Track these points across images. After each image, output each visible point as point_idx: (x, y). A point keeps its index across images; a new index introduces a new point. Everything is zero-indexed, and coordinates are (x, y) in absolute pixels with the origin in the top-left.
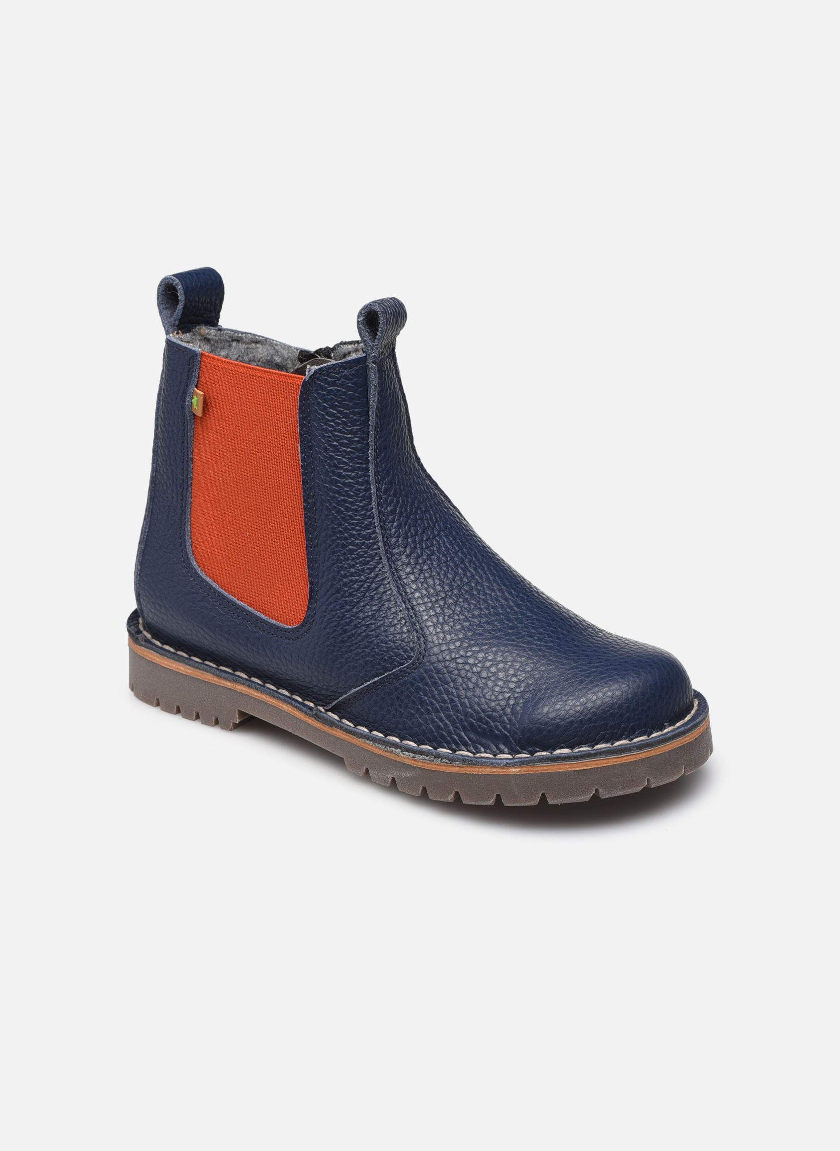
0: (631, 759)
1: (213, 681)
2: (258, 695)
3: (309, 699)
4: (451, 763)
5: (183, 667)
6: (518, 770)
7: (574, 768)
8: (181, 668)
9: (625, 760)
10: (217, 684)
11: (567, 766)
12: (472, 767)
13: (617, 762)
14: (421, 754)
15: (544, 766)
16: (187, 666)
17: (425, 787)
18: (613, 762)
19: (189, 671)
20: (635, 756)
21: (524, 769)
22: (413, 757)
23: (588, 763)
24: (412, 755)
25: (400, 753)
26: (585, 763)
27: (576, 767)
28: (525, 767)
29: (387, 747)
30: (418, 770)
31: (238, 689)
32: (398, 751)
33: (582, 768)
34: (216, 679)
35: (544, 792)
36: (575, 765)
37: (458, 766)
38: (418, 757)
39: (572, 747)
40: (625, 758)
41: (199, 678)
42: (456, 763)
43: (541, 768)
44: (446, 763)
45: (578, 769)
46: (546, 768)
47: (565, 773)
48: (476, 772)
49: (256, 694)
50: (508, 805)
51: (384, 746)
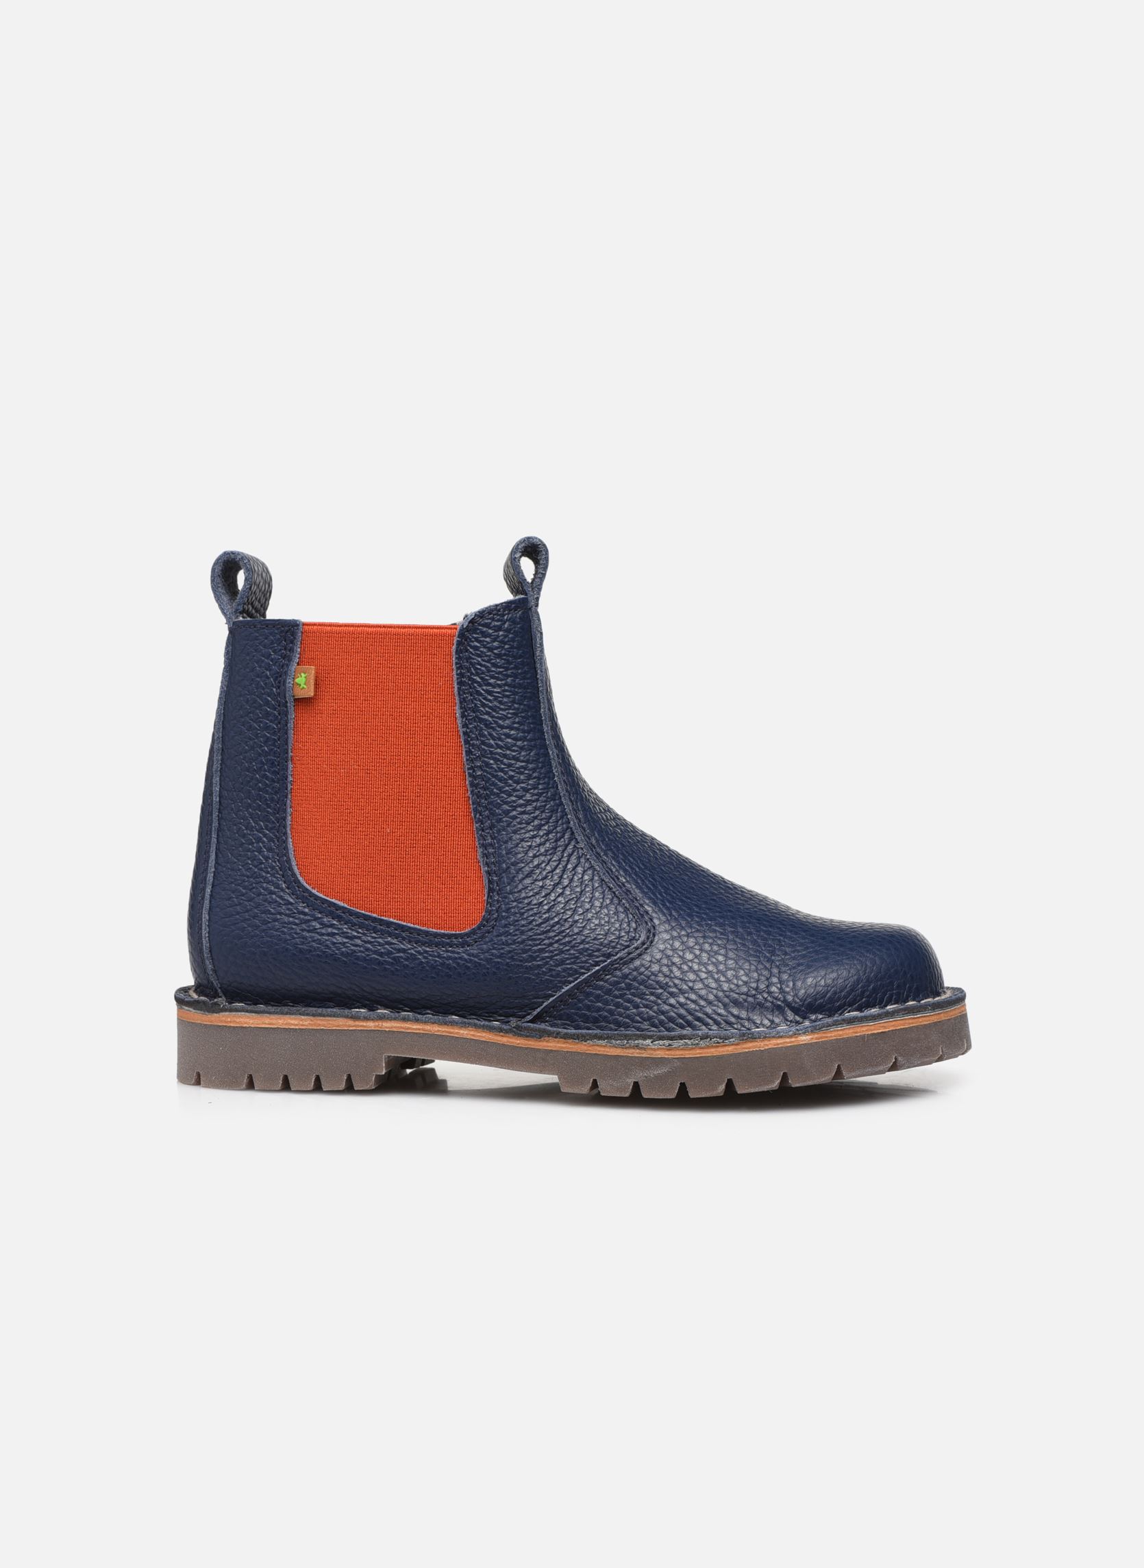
0: (925, 1021)
1: (346, 1026)
2: (418, 1027)
3: (492, 1019)
4: (723, 1042)
5: (295, 1019)
6: (808, 1037)
7: (872, 1030)
8: (292, 1022)
9: (921, 1022)
10: (351, 1028)
11: (864, 1029)
12: (751, 1042)
13: (913, 1023)
14: (681, 1039)
15: (838, 1030)
16: (303, 1017)
17: (684, 1083)
18: (910, 1024)
19: (306, 1023)
20: (928, 1018)
21: (816, 1036)
22: (670, 1045)
23: (885, 1025)
24: (667, 1042)
25: (651, 1044)
26: (882, 1025)
27: (874, 1030)
28: (818, 1034)
29: (630, 1041)
30: (676, 1061)
31: (386, 1027)
32: (648, 1041)
33: (880, 1031)
34: (351, 1022)
35: (840, 1063)
36: (872, 1028)
37: (732, 1045)
38: (676, 1044)
39: (860, 1009)
40: (920, 1020)
41: (322, 1028)
42: (731, 1040)
43: (836, 1033)
44: (718, 1043)
45: (875, 1032)
46: (841, 1033)
47: (863, 1037)
48: (756, 1047)
49: (415, 1027)
50: (798, 1085)
51: (626, 1042)
